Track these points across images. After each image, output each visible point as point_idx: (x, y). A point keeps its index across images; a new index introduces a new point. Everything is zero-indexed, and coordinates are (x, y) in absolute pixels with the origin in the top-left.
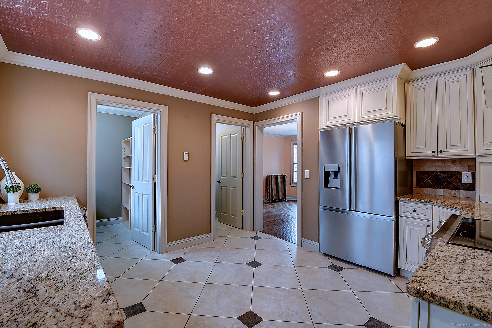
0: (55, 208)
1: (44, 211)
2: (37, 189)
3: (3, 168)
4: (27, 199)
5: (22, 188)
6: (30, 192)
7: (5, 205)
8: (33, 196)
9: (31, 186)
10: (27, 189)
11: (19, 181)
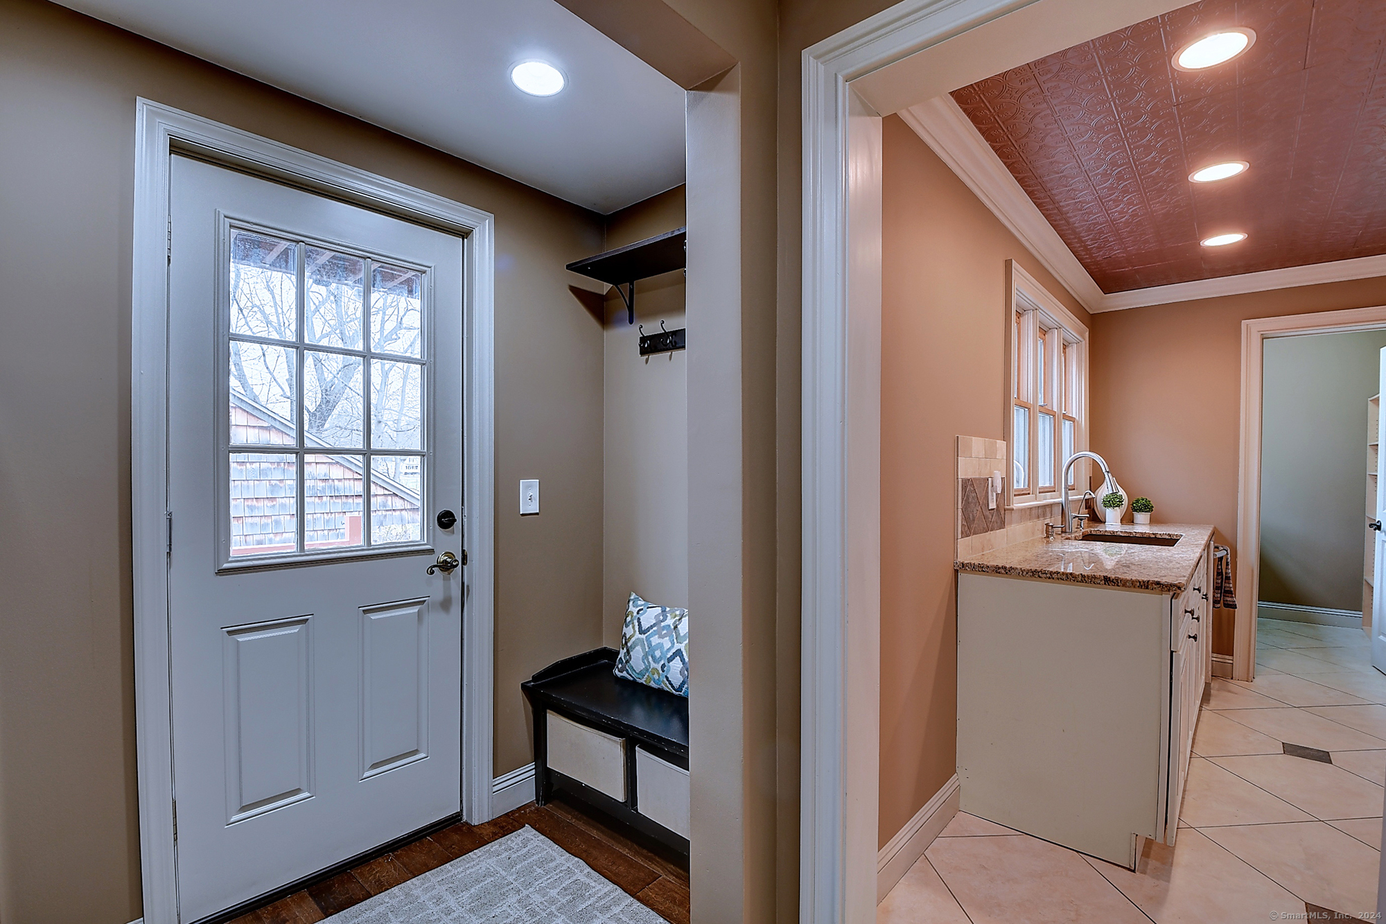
0: (1170, 535)
1: (1153, 536)
2: (1147, 507)
3: (1104, 471)
4: (1133, 522)
5: (1125, 502)
6: (1136, 511)
7: (1102, 525)
8: (1141, 518)
9: (1137, 501)
10: (1132, 505)
11: (1122, 492)
